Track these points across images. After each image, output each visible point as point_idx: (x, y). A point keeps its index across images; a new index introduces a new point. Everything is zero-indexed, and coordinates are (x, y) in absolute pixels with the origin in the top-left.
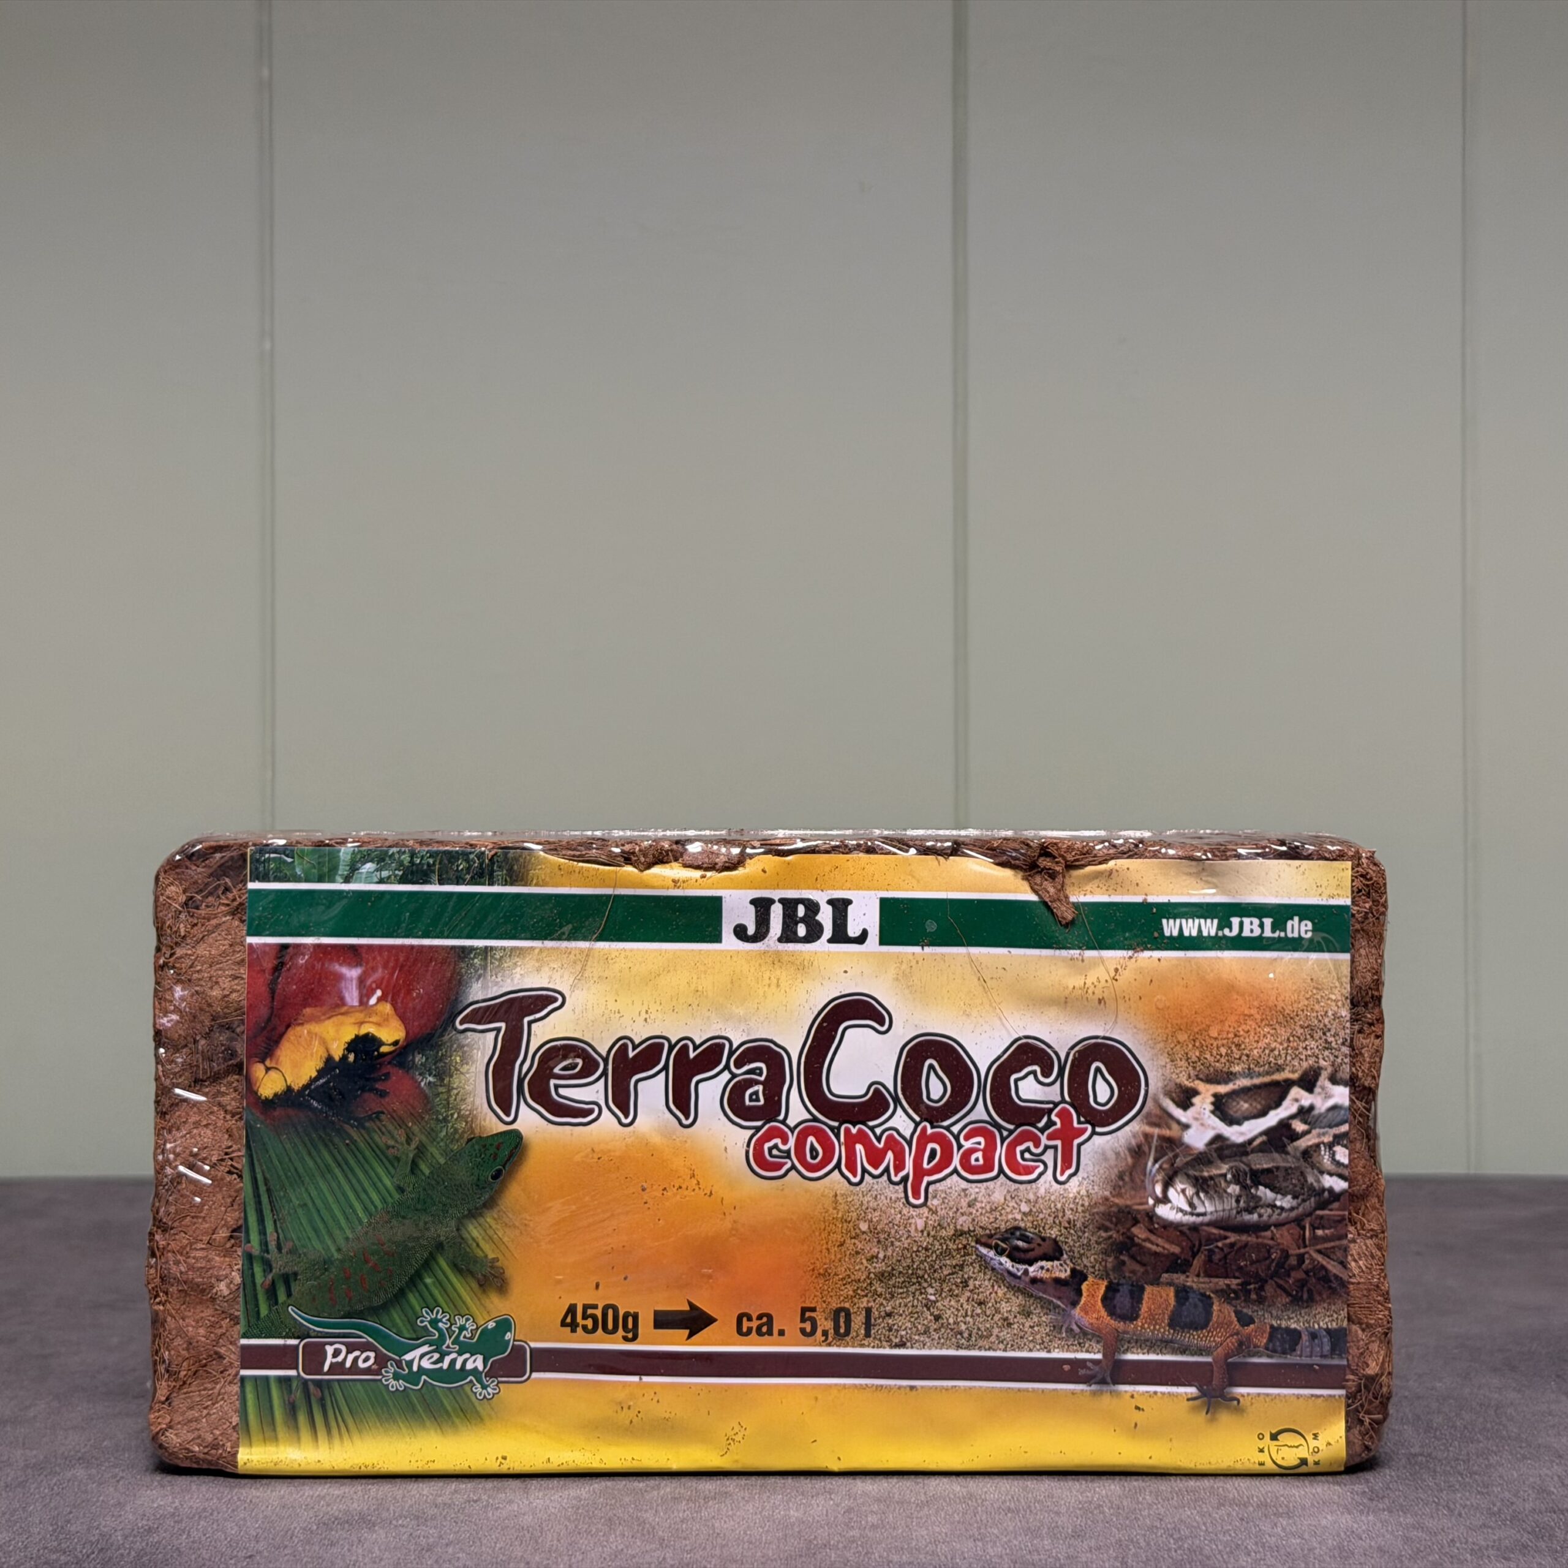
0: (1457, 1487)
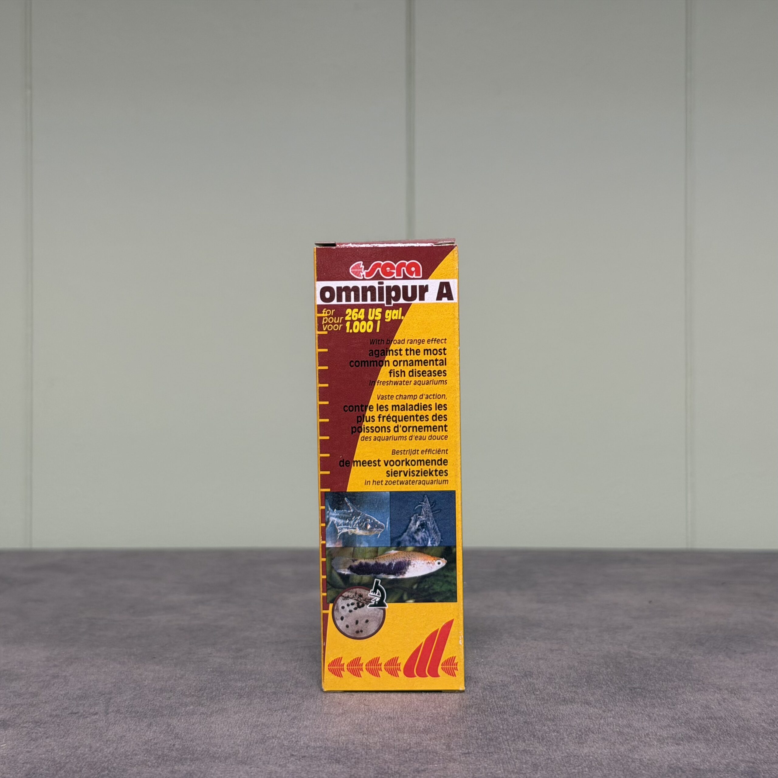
0: (657, 705)
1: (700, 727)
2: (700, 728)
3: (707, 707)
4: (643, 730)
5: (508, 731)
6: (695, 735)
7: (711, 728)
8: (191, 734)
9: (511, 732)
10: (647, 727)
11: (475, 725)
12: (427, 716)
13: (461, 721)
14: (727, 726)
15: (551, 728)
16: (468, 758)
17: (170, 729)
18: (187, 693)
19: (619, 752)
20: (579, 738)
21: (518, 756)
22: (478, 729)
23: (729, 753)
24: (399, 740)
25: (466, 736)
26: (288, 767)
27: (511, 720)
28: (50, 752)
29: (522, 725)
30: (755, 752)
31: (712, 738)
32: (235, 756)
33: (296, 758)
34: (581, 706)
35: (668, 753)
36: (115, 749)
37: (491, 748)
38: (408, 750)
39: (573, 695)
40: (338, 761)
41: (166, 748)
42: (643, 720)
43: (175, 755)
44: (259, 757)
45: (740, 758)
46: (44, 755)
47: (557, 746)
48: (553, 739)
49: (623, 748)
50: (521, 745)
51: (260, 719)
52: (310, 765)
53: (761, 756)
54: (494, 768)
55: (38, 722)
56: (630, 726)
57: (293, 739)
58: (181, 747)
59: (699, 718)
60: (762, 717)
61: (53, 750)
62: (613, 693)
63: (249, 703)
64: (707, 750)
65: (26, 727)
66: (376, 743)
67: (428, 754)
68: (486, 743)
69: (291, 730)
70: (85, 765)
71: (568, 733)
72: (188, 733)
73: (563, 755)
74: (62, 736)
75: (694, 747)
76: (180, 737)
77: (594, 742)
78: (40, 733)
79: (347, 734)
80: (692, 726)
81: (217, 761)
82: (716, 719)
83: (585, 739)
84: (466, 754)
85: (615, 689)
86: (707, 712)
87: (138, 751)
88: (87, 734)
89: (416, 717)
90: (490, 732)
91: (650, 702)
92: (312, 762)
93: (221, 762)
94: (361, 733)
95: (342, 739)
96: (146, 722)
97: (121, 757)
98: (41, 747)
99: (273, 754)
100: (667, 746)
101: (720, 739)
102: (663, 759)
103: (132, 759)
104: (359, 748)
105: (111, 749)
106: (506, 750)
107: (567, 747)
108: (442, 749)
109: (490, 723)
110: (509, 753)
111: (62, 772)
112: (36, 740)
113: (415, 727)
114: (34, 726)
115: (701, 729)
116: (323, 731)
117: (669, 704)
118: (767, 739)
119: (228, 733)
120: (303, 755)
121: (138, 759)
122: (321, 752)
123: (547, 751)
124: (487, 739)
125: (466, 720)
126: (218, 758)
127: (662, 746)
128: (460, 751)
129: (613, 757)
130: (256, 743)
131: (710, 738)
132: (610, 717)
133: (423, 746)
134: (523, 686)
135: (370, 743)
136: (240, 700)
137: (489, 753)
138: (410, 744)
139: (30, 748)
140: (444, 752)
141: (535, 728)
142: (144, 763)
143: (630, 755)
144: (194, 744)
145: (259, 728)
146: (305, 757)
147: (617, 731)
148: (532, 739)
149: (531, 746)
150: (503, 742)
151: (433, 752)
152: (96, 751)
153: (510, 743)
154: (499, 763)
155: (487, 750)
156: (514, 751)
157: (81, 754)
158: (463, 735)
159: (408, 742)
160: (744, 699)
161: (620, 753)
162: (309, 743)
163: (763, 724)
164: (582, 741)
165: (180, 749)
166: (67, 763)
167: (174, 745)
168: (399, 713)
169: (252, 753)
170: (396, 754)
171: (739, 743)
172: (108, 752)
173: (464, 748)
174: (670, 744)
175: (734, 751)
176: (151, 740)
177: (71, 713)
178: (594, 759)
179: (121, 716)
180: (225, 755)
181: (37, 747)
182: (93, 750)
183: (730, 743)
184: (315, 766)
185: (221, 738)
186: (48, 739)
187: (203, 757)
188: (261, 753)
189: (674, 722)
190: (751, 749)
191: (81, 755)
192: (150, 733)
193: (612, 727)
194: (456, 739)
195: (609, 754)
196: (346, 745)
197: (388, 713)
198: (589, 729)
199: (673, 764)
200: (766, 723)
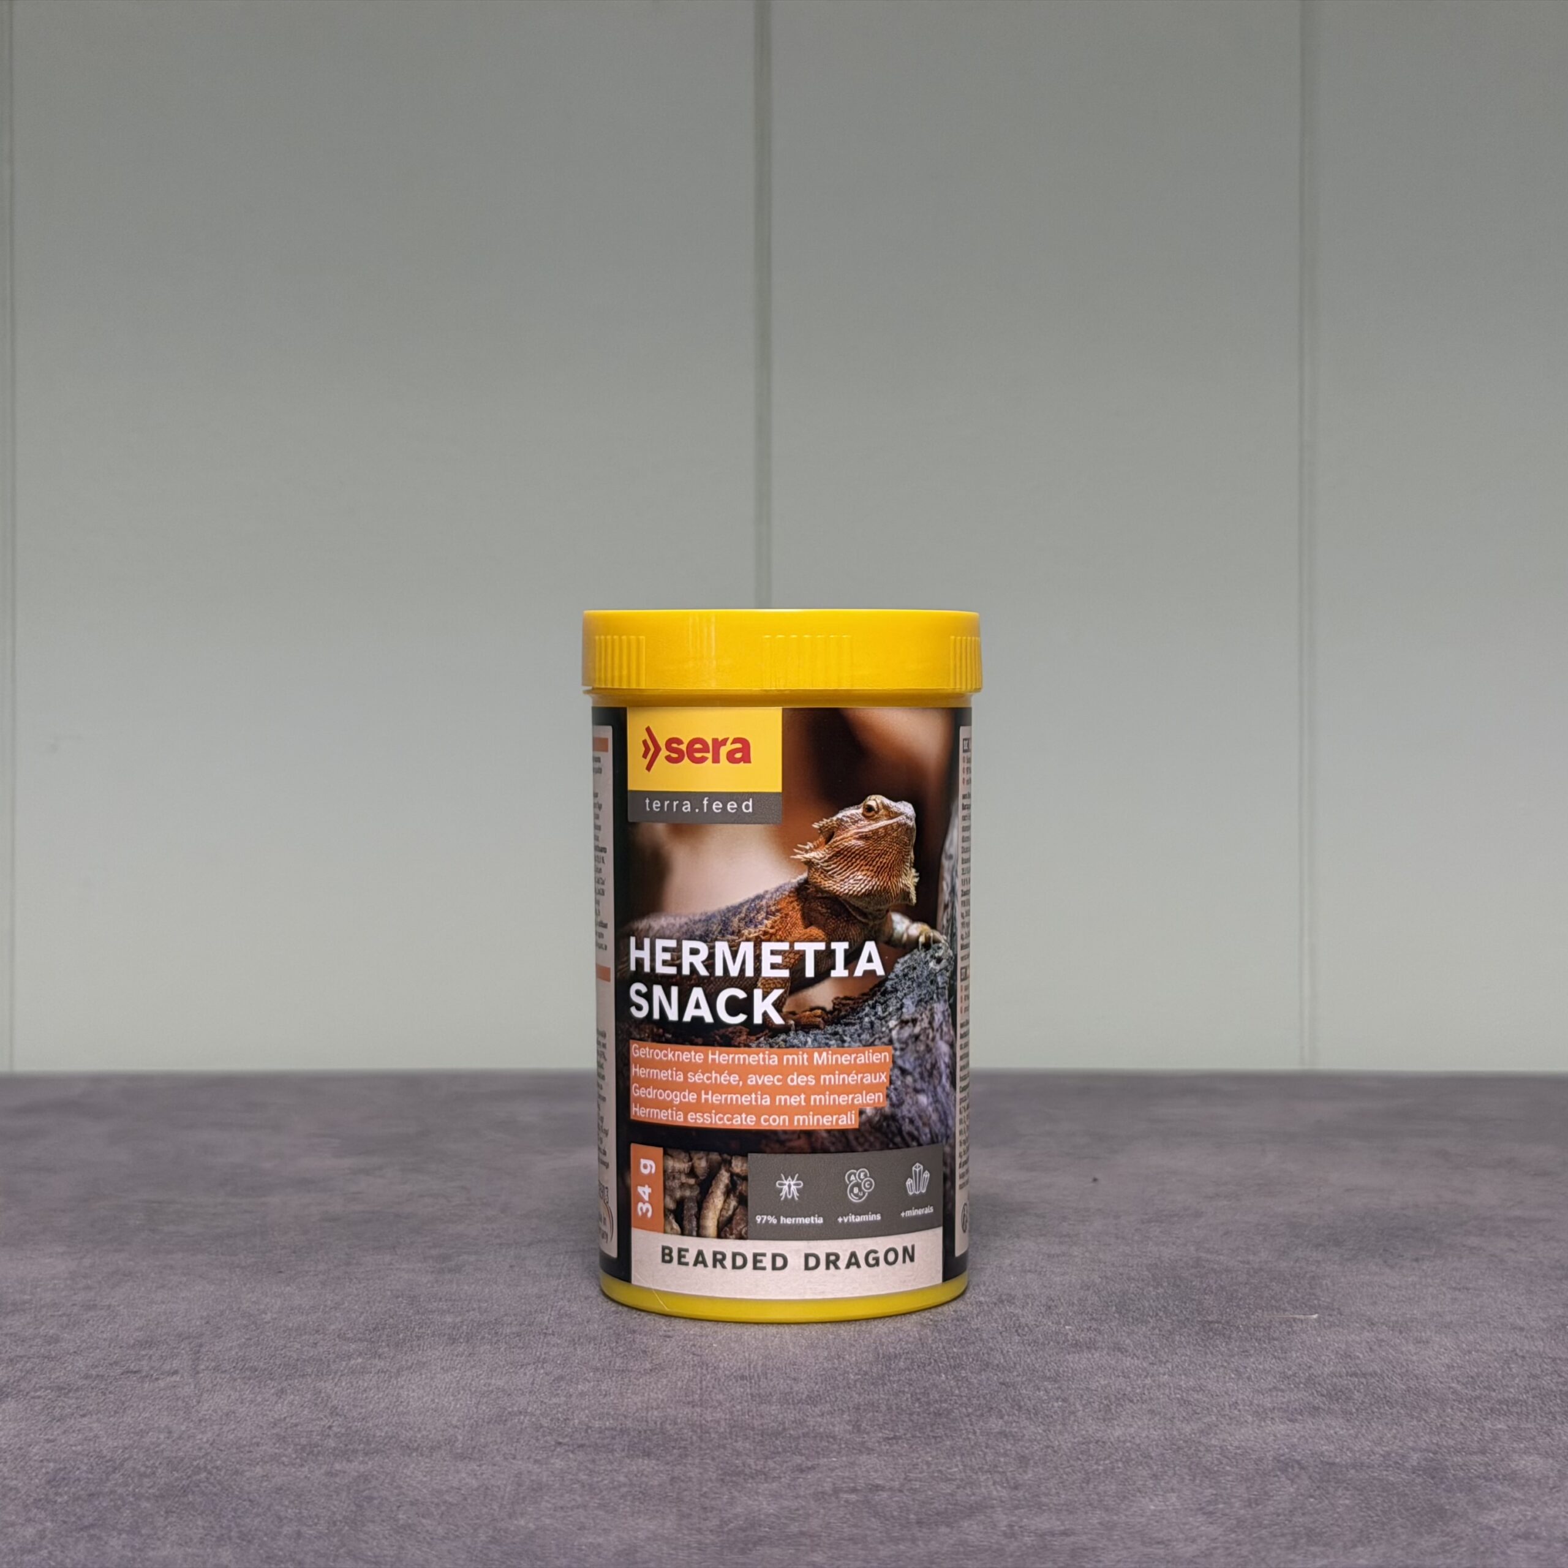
0: (1252, 1352)
1: (1334, 1389)
2: (1333, 1393)
3: (1347, 1355)
4: (1226, 1397)
5: (969, 1399)
6: (1324, 1404)
7: (1356, 1392)
8: (362, 1407)
9: (975, 1401)
10: (1233, 1391)
11: (906, 1390)
12: (816, 1375)
13: (880, 1382)
14: (1386, 1388)
15: (1051, 1394)
16: (895, 1447)
17: (320, 1399)
18: (350, 1335)
19: (1180, 1434)
20: (1106, 1412)
21: (990, 1442)
22: (912, 1396)
23: (1389, 1435)
24: (762, 1416)
25: (890, 1409)
26: (553, 1464)
27: (975, 1381)
28: (90, 1440)
29: (996, 1389)
30: (1439, 1434)
31: (1357, 1410)
32: (448, 1447)
33: (566, 1447)
34: (1108, 1354)
35: (1275, 1436)
36: (218, 1435)
37: (938, 1428)
38: (780, 1434)
39: (1092, 1335)
40: (647, 1454)
41: (315, 1433)
42: (1227, 1378)
43: (333, 1445)
44: (496, 1447)
45: (1411, 1444)
46: (79, 1448)
47: (1064, 1425)
48: (1055, 1412)
49: (1189, 1427)
50: (995, 1424)
51: (493, 1381)
52: (594, 1461)
53: (1450, 1441)
54: (944, 1463)
55: (65, 1389)
56: (1201, 1389)
57: (560, 1415)
58: (343, 1431)
59: (1333, 1374)
60: (1453, 1373)
61: (96, 1436)
62: (1169, 1331)
63: (471, 1351)
64: (1348, 1430)
65: (39, 1397)
66: (718, 1422)
67: (818, 1439)
68: (928, 1420)
69: (554, 1400)
70: (160, 1464)
71: (1084, 1402)
72: (355, 1406)
73: (1076, 1440)
74: (112, 1413)
75: (1323, 1427)
76: (341, 1413)
77: (1133, 1417)
78: (70, 1407)
79: (662, 1405)
80: (1319, 1389)
81: (414, 1454)
82: (1364, 1375)
83: (1116, 1412)
84: (891, 1439)
85: (1172, 1324)
86: (1348, 1363)
87: (262, 1438)
88: (160, 1410)
89: (793, 1375)
90: (936, 1401)
91: (1239, 1347)
92: (598, 1454)
93: (422, 1455)
94: (689, 1403)
95: (652, 1415)
96: (273, 1387)
97: (229, 1449)
98: (74, 1431)
99: (522, 1441)
100: (1273, 1424)
101: (1373, 1412)
102: (1264, 1446)
103: (250, 1452)
104: (686, 1431)
105: (209, 1434)
106: (968, 1432)
107: (1082, 1427)
108: (845, 1431)
109: (934, 1385)
110: (973, 1437)
111: (117, 1476)
112: (61, 1419)
113: (792, 1393)
114: (57, 1393)
115: (1336, 1394)
116: (615, 1401)
117: (1276, 1351)
118: (1461, 1411)
119: (433, 1406)
120: (580, 1442)
121: (262, 1453)
122: (613, 1438)
123: (1044, 1434)
124: (929, 1414)
125: (890, 1381)
126: (416, 1449)
127: (1263, 1424)
128: (880, 1435)
129: (1169, 1443)
130: (488, 1423)
131: (1354, 1410)
132: (1164, 1374)
133: (807, 1427)
134: (996, 1321)
135: (707, 1422)
136: (453, 1347)
137: (935, 1437)
138: (784, 1423)
139: (52, 1435)
140: (848, 1437)
141: (1020, 1394)
142: (275, 1458)
143: (1203, 1440)
144: (370, 1424)
145: (493, 1396)
146: (582, 1446)
147: (1178, 1399)
148: (1016, 1412)
149: (1014, 1425)
150: (961, 1417)
151: (827, 1437)
152: (180, 1438)
153: (974, 1419)
154: (954, 1455)
155: (932, 1431)
156: (982, 1434)
157: (152, 1443)
158: (883, 1408)
159: (780, 1419)
160: (1418, 1341)
161: (1182, 1436)
162: (590, 1421)
163: (1453, 1385)
164: (1110, 1416)
165: (343, 1435)
166: (128, 1459)
167: (330, 1427)
168: (759, 1370)
169: (482, 1440)
170: (757, 1440)
171: (1409, 1419)
172: (205, 1440)
173: (885, 1429)
174: (1277, 1420)
175: (1398, 1433)
176: (285, 1418)
177: (128, 1372)
178: (1134, 1446)
179: (223, 1376)
180: (430, 1444)
181: (64, 1432)
182: (175, 1435)
183: (1390, 1417)
184: (603, 1462)
185: (420, 1414)
186: (86, 1419)
187: (387, 1447)
188: (499, 1440)
189: (1286, 1382)
190: (1431, 1429)
191: (152, 1447)
192: (282, 1406)
193: (1167, 1391)
194: (871, 1414)
195: (1162, 1438)
196: (661, 1424)
197: (740, 1369)
198: (1124, 1394)
199: (1283, 1455)
200: (1458, 1382)
